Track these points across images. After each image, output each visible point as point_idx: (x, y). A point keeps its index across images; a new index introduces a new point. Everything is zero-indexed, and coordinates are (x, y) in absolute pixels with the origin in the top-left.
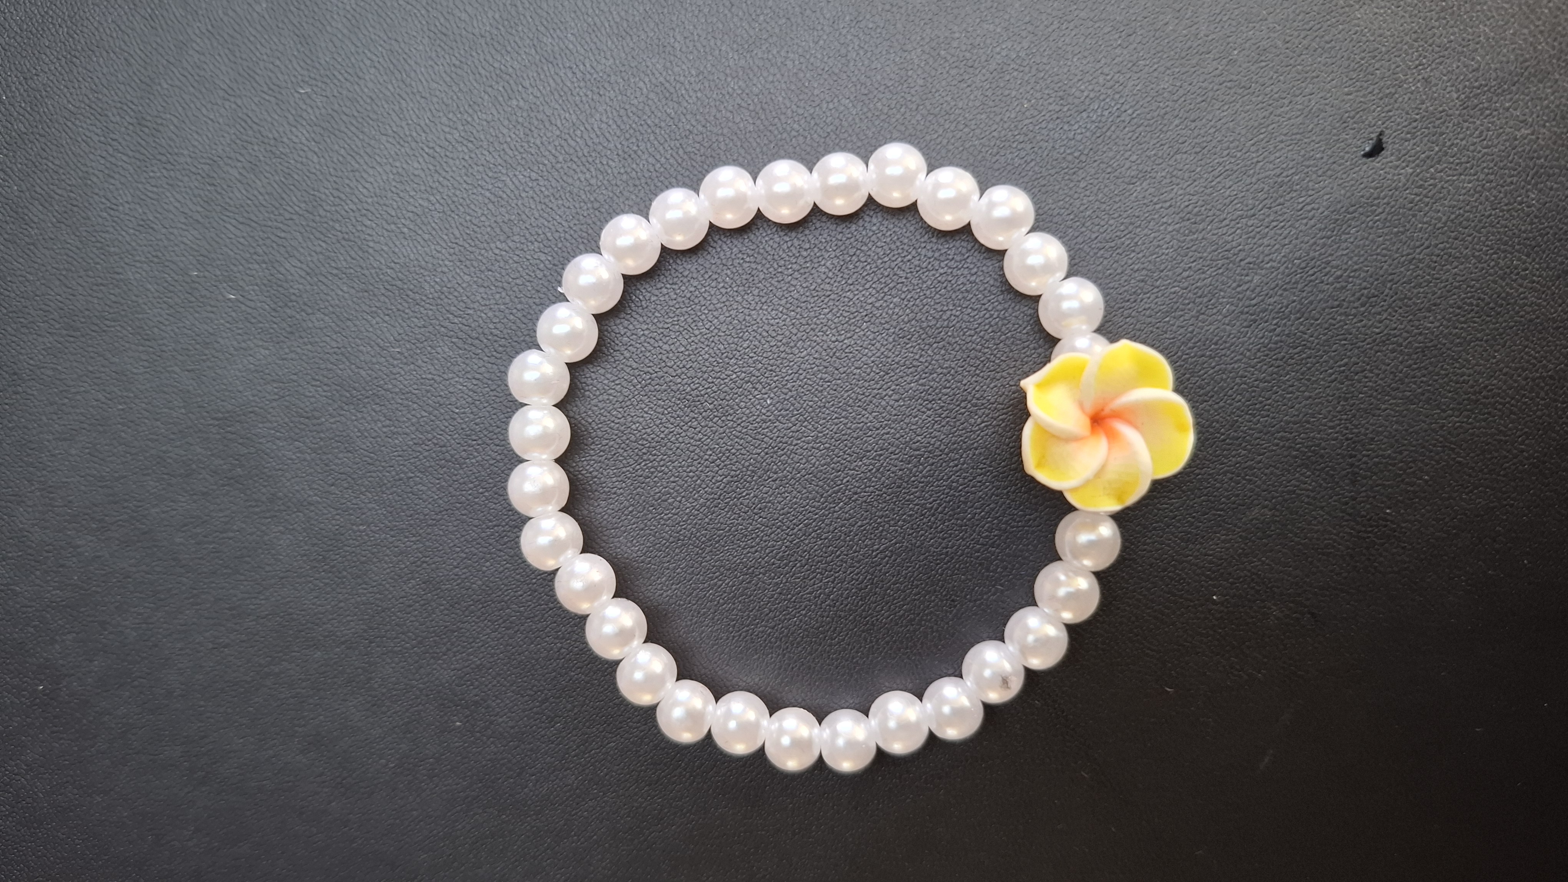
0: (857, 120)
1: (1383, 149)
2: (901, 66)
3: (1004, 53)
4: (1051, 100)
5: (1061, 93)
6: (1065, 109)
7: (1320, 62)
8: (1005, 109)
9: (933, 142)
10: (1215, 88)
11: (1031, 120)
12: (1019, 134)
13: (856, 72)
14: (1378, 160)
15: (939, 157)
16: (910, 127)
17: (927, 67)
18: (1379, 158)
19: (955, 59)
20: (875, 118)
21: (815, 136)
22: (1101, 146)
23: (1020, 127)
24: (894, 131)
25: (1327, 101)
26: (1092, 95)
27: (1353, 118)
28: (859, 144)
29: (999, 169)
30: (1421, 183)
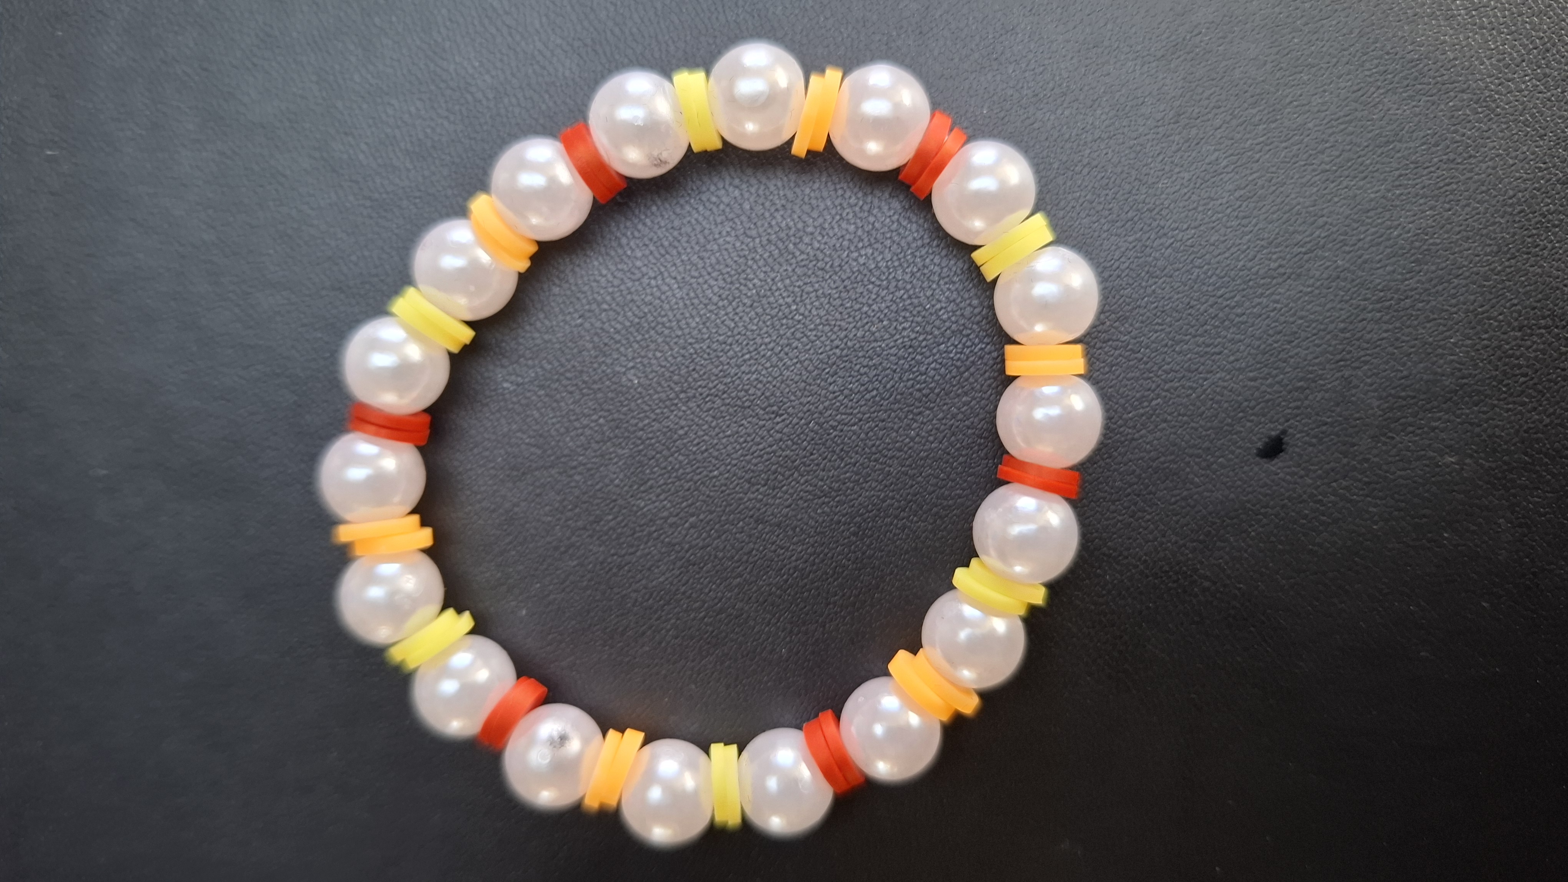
0: (681, 305)
1: (1282, 451)
2: (742, 254)
3: (862, 260)
4: (906, 325)
5: (919, 319)
6: (921, 338)
7: (1225, 337)
8: (852, 325)
9: (763, 347)
10: (1098, 346)
11: (879, 344)
12: (864, 356)
13: (689, 250)
14: (1274, 462)
15: (768, 365)
16: (741, 324)
17: (770, 260)
18: (1276, 460)
19: (804, 257)
20: (702, 306)
21: (630, 314)
22: (955, 389)
23: (866, 349)
24: (721, 326)
25: (1225, 384)
26: (954, 327)
27: (1253, 408)
28: (679, 333)
29: (834, 393)
30: (1320, 497)
